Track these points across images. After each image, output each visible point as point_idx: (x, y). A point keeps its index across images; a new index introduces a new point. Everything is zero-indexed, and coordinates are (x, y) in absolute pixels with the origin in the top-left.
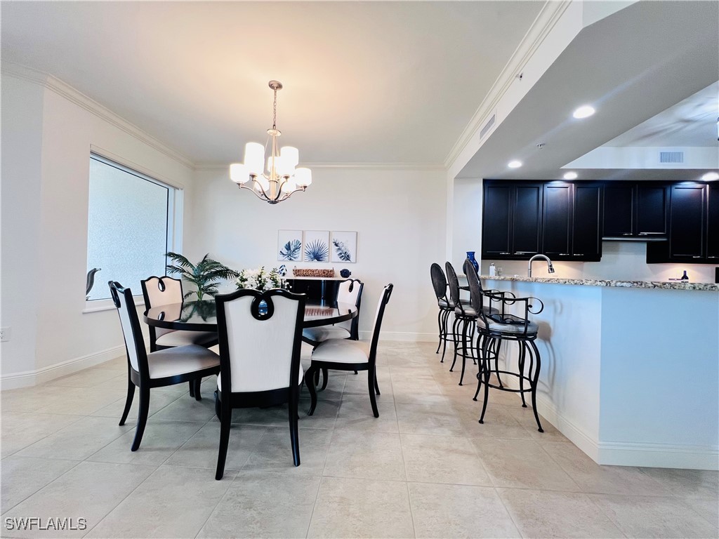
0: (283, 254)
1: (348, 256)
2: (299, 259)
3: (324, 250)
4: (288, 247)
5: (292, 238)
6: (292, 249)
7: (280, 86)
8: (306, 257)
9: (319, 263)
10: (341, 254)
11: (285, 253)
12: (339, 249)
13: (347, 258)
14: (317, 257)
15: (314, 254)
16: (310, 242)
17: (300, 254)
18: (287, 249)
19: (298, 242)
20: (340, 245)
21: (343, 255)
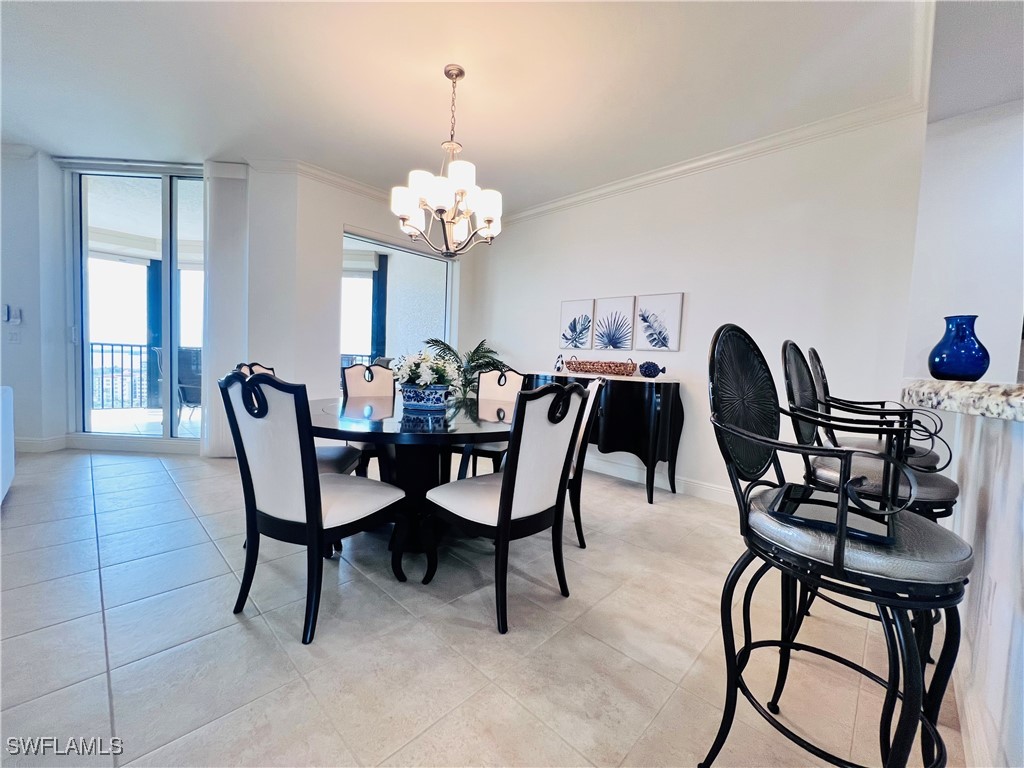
0: (567, 339)
1: (664, 338)
2: (588, 345)
3: (626, 329)
4: (573, 328)
5: (579, 311)
6: (578, 330)
7: (461, 73)
8: (597, 342)
9: (617, 351)
10: (651, 335)
11: (569, 337)
12: (649, 326)
13: (661, 341)
14: (614, 341)
15: (608, 336)
16: (603, 317)
17: (589, 338)
18: (572, 331)
19: (586, 317)
20: (651, 319)
21: (655, 336)
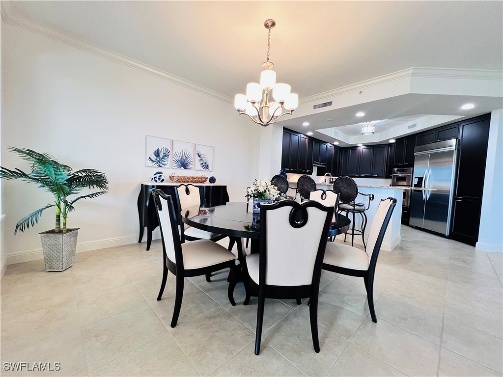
0: (152, 161)
2: (168, 166)
3: (189, 160)
4: (157, 154)
5: (162, 146)
6: (161, 156)
8: (174, 165)
9: (186, 170)
10: (202, 163)
11: (154, 160)
12: (201, 160)
13: (206, 166)
14: (184, 165)
15: (181, 162)
16: (179, 150)
17: (169, 162)
18: (156, 156)
19: (167, 150)
20: (202, 156)
21: (204, 164)
